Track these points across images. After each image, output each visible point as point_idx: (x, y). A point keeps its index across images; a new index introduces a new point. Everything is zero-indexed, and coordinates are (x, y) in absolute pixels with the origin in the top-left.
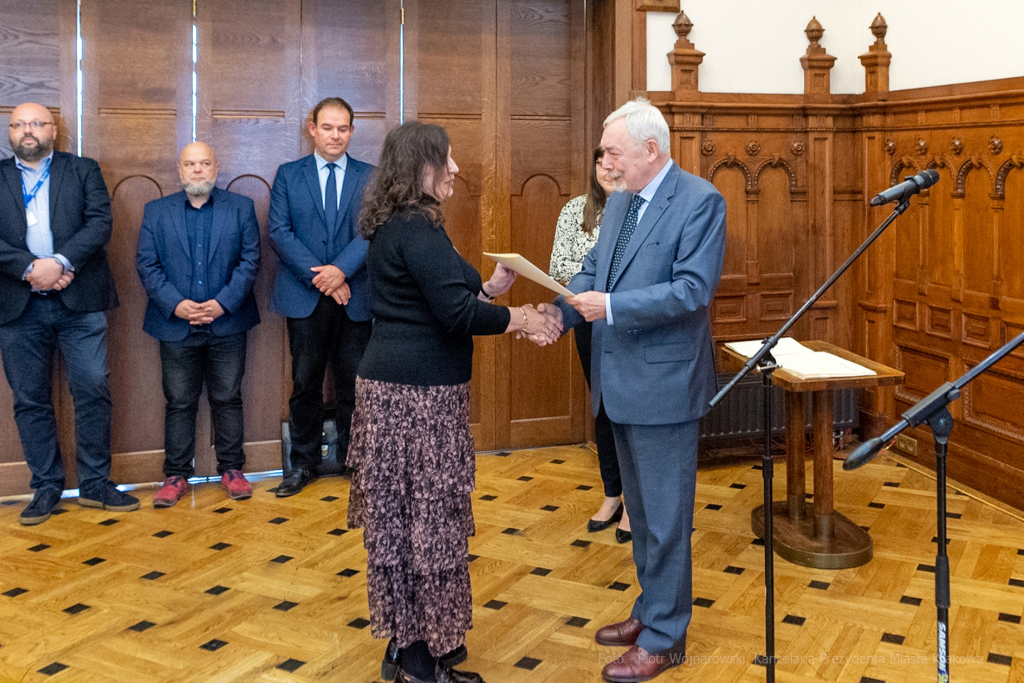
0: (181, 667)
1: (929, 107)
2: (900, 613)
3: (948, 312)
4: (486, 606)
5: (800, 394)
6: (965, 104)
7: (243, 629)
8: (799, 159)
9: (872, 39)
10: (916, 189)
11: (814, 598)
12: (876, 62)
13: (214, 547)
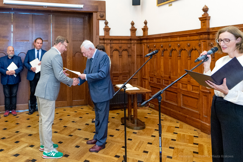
0: (11, 146)
1: (156, 38)
2: (151, 139)
3: (160, 79)
4: (69, 136)
5: (131, 95)
6: (163, 37)
7: (22, 139)
8: (130, 49)
9: (144, 25)
10: (154, 54)
11: (134, 135)
12: (145, 29)
13: (16, 124)
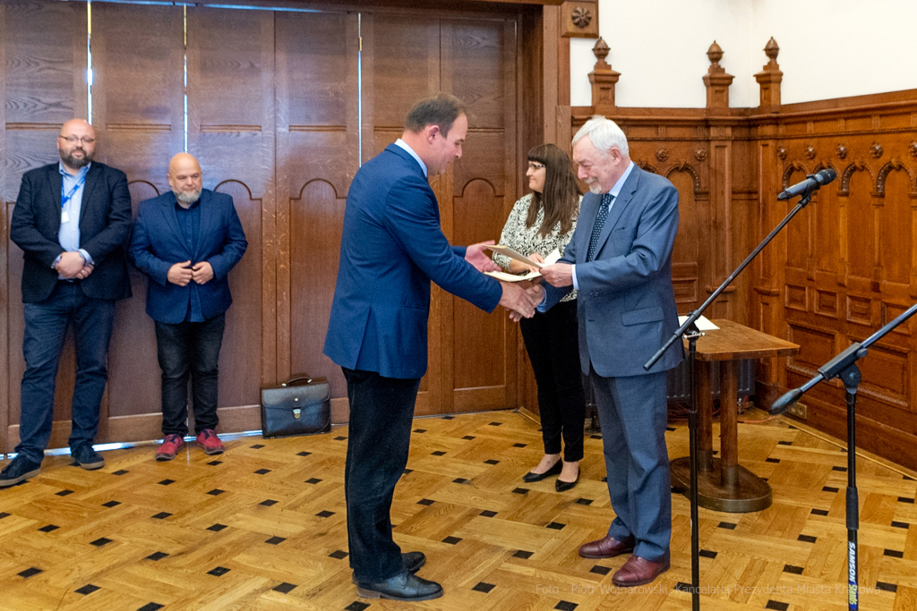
0: (193, 589)
1: (815, 119)
2: (799, 549)
3: (833, 294)
4: (444, 541)
5: (708, 364)
6: (850, 114)
7: (242, 558)
8: (702, 165)
9: (766, 60)
10: (817, 186)
11: (724, 536)
12: (769, 80)
13: (210, 493)
